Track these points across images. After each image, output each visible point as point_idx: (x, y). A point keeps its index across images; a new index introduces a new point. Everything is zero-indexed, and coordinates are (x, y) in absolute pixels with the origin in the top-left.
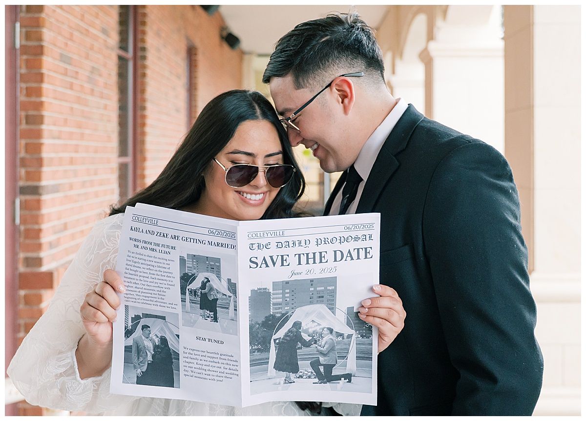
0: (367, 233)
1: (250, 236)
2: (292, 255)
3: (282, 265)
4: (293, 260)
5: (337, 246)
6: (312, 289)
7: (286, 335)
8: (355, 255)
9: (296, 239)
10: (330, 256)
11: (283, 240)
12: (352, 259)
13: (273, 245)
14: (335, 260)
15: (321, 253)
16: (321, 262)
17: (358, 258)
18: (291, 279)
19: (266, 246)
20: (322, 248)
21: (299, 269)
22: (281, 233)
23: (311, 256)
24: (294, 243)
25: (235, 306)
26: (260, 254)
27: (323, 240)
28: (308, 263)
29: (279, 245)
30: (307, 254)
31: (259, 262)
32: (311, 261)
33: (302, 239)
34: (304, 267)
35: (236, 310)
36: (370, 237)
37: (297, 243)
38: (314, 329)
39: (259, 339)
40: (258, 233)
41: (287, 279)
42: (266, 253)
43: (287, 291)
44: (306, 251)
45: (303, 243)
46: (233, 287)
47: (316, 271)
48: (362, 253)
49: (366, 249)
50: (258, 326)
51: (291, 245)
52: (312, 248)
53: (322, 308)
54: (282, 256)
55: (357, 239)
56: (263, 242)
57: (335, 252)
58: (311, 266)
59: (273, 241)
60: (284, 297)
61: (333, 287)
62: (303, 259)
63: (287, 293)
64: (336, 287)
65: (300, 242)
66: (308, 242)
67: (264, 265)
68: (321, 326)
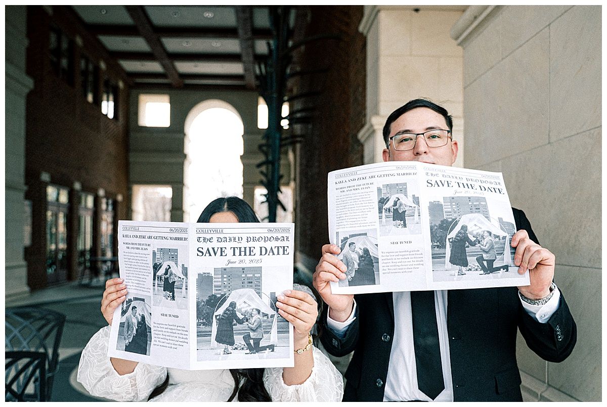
0: (284, 235)
1: (198, 231)
2: (228, 248)
3: (221, 255)
4: (229, 252)
5: (262, 244)
6: (243, 275)
7: (225, 313)
8: (275, 251)
9: (231, 236)
10: (257, 251)
11: (222, 236)
12: (274, 254)
13: (215, 240)
14: (261, 254)
15: (250, 248)
16: (250, 255)
17: (278, 254)
18: (228, 267)
19: (210, 240)
20: (251, 244)
21: (233, 259)
22: (221, 231)
23: (243, 249)
24: (230, 239)
25: (187, 286)
26: (205, 246)
27: (252, 238)
28: (240, 255)
29: (219, 240)
30: (240, 248)
31: (204, 251)
32: (243, 253)
33: (237, 236)
34: (237, 258)
35: (187, 289)
36: (287, 238)
37: (232, 239)
38: (245, 309)
39: (204, 314)
40: (204, 229)
41: (225, 267)
42: (209, 245)
43: (225, 276)
44: (239, 245)
45: (237, 240)
46: (185, 271)
47: (247, 262)
48: (281, 250)
49: (284, 247)
50: (203, 303)
51: (228, 240)
52: (244, 244)
53: (251, 292)
54: (221, 248)
55: (277, 239)
56: (208, 236)
57: (261, 248)
58: (242, 257)
59: (215, 236)
60: (222, 281)
61: (259, 275)
62: (237, 252)
63: (225, 278)
64: (261, 275)
65: (235, 239)
66: (240, 239)
67: (208, 255)
68: (251, 308)
